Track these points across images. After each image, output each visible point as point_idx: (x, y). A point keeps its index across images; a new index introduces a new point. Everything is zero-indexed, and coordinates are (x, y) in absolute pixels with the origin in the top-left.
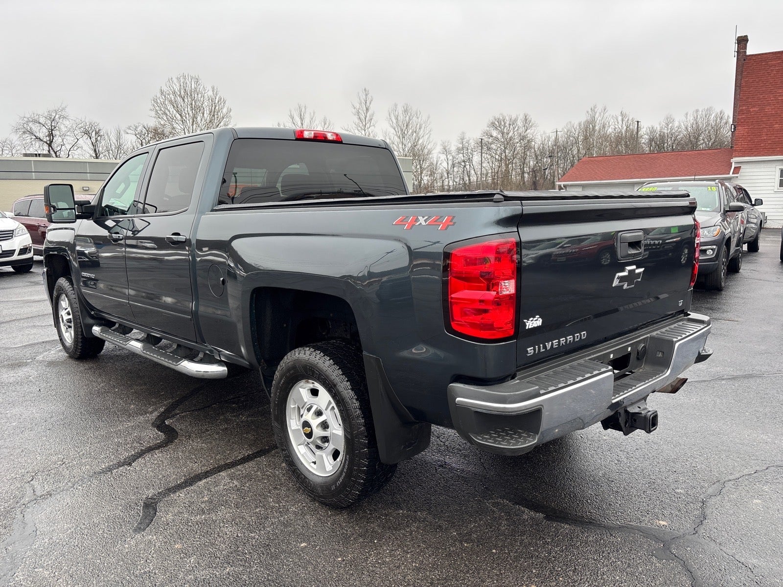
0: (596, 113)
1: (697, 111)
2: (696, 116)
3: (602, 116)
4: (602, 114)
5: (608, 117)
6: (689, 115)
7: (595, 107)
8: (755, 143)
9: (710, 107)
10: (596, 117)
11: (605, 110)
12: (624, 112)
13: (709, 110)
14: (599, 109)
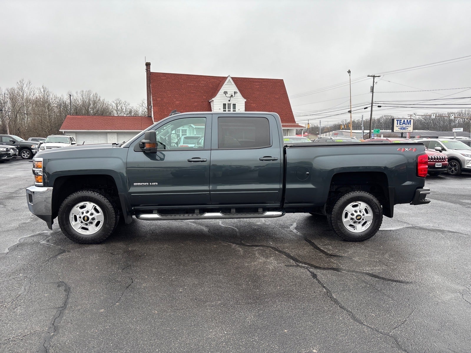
0: (23, 84)
1: (83, 91)
2: (82, 94)
3: (28, 86)
4: (28, 85)
5: (33, 88)
6: (78, 93)
7: (23, 80)
8: (162, 116)
9: (90, 90)
10: (24, 87)
11: (30, 83)
12: (45, 86)
13: (89, 92)
14: (26, 82)
